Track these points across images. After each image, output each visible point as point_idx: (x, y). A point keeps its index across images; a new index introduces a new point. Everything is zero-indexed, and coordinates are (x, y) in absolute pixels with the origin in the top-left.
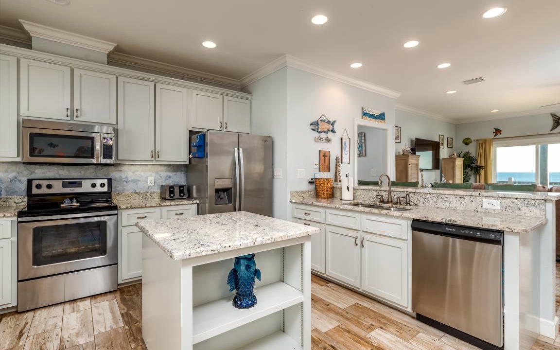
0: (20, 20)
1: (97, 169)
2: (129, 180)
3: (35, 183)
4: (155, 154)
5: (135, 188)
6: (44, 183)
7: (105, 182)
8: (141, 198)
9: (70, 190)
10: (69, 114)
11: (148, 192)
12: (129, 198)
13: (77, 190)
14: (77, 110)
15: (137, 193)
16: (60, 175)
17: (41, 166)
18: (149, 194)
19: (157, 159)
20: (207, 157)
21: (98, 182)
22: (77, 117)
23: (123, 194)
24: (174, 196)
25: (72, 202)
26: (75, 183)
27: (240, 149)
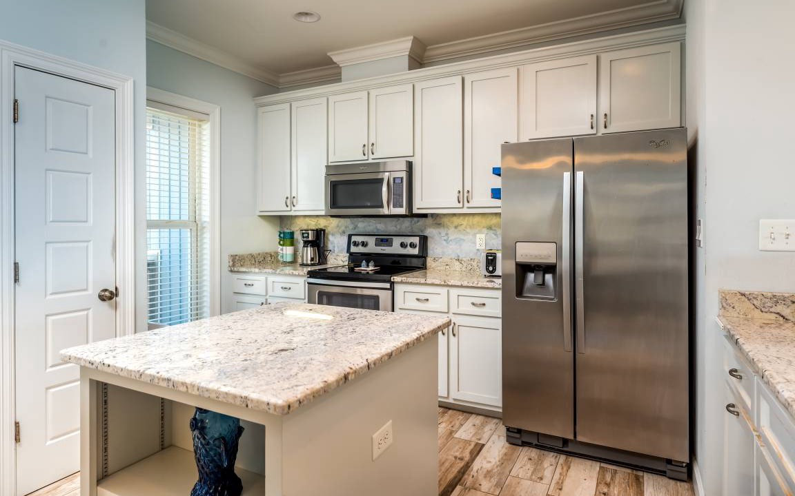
0: (329, 54)
2: (450, 239)
3: (354, 239)
4: (464, 197)
5: (458, 252)
6: (360, 240)
7: (416, 240)
8: (464, 269)
9: (382, 250)
10: (366, 152)
12: (447, 267)
13: (385, 250)
14: (372, 144)
15: (459, 260)
16: (378, 230)
19: (466, 205)
21: (409, 240)
22: (372, 154)
23: (440, 260)
24: (494, 270)
25: (368, 266)
26: (387, 240)
27: (578, 173)
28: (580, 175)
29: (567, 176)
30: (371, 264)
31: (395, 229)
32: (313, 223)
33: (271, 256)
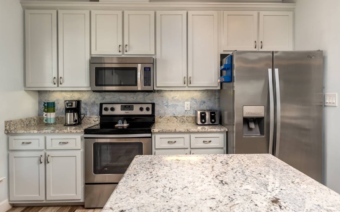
1: (145, 95)
2: (169, 105)
3: (104, 106)
4: (188, 81)
5: (174, 112)
6: (109, 106)
7: (150, 106)
8: (178, 122)
9: (126, 112)
10: (121, 50)
11: (184, 117)
12: (169, 121)
13: (130, 112)
14: (126, 45)
15: (175, 117)
16: (120, 100)
17: (109, 93)
18: (185, 118)
19: (189, 85)
20: (234, 81)
21: (145, 106)
22: (126, 51)
23: (164, 117)
24: (205, 121)
25: (123, 123)
26: (129, 106)
27: (275, 69)
28: (276, 70)
29: (270, 70)
30: (125, 122)
31: (133, 99)
32: (69, 96)
33: (34, 120)
